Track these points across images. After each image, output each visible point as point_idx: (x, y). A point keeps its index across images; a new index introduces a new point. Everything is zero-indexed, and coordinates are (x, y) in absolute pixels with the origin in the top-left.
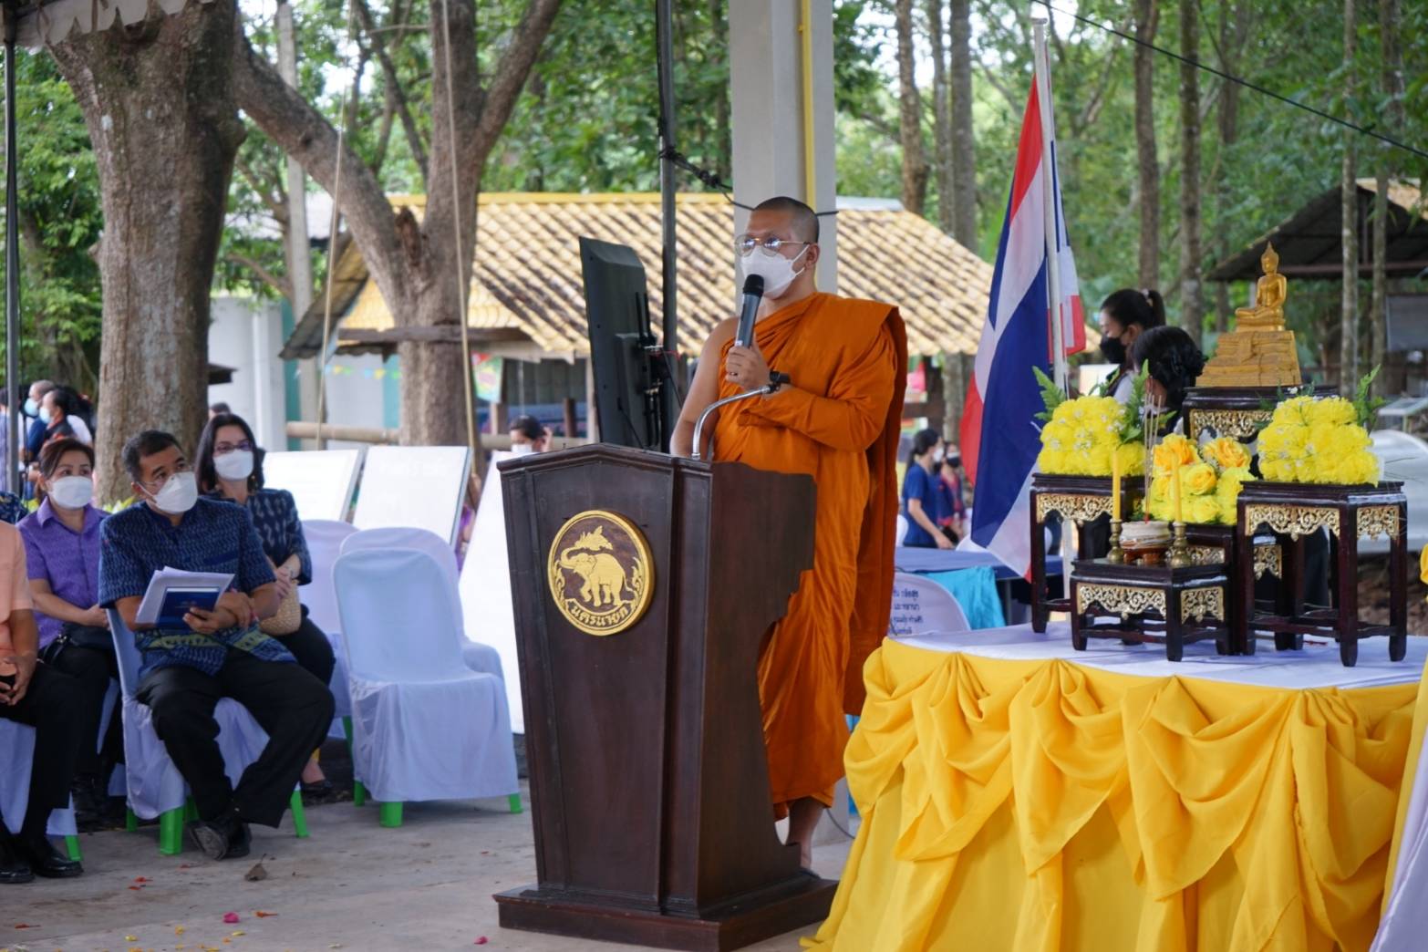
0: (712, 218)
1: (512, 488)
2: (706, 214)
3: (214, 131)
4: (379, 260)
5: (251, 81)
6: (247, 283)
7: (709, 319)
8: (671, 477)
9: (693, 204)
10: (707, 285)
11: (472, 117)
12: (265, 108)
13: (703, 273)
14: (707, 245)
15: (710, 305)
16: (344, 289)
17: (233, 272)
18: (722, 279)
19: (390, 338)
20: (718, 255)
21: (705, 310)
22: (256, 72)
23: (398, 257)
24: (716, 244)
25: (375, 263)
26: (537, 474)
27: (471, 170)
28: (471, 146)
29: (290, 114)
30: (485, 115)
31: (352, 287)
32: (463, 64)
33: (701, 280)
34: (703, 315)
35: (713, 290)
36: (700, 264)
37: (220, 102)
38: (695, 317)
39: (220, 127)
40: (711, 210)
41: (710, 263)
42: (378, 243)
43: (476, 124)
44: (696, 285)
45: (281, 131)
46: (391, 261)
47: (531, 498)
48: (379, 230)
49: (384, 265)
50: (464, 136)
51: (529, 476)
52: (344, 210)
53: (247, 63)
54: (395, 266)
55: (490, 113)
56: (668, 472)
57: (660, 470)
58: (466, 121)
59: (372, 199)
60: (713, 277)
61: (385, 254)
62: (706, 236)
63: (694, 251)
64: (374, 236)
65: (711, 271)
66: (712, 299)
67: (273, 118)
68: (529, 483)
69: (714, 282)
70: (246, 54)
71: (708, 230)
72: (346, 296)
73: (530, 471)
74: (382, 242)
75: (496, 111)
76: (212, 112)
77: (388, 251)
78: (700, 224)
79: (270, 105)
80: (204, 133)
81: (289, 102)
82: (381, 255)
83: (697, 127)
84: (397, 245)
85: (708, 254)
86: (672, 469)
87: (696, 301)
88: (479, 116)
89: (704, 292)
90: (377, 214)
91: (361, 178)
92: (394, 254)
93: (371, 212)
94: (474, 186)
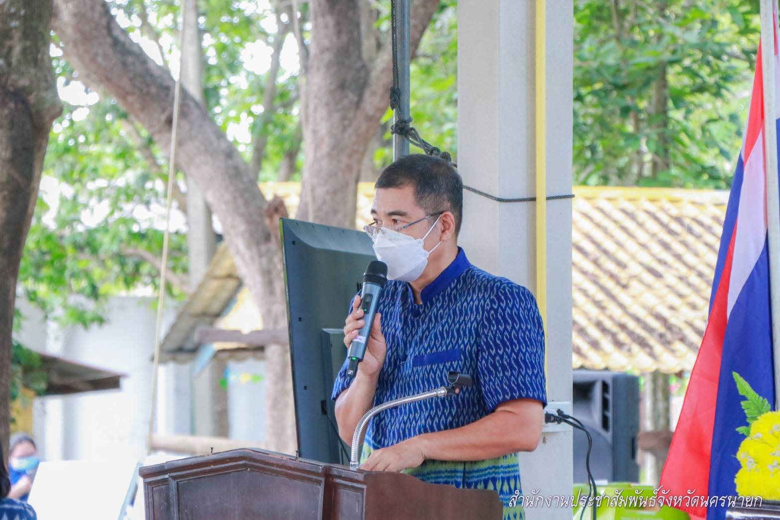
0: (632, 216)
1: (156, 497)
2: (624, 211)
3: (25, 102)
4: (247, 254)
5: (110, 52)
6: (147, 279)
7: (615, 329)
8: (321, 488)
9: (609, 199)
10: (616, 290)
11: (353, 97)
12: (125, 83)
13: (612, 276)
14: (619, 244)
15: (617, 312)
16: (222, 287)
17: (130, 268)
18: (635, 285)
19: (257, 342)
20: (633, 257)
21: (611, 318)
22: (116, 42)
23: (268, 251)
24: (631, 245)
25: (242, 257)
26: (182, 481)
27: (350, 156)
28: (350, 130)
29: (153, 90)
30: (367, 96)
31: (231, 284)
32: (344, 38)
33: (610, 284)
34: (608, 324)
35: (623, 296)
36: (611, 266)
37: (33, 71)
38: (599, 325)
39: (32, 99)
40: (630, 207)
41: (621, 265)
42: (247, 235)
43: (358, 105)
44: (603, 289)
45: (143, 109)
46: (261, 256)
47: (174, 509)
48: (249, 221)
49: (252, 259)
50: (344, 118)
51: (173, 483)
52: (211, 198)
53: (105, 32)
54: (264, 261)
55: (374, 94)
56: (319, 482)
57: (310, 480)
58: (346, 102)
59: (241, 186)
60: (624, 282)
61: (255, 250)
62: (621, 236)
63: (605, 252)
64: (242, 227)
65: (623, 275)
66: (621, 306)
67: (133, 94)
68: (173, 492)
69: (625, 287)
70: (104, 21)
71: (624, 229)
72: (224, 295)
73: (174, 478)
74: (251, 234)
75: (380, 91)
76: (24, 82)
77: (258, 244)
78: (615, 222)
79: (131, 80)
80: (12, 105)
81: (152, 76)
82: (249, 247)
83: (631, 114)
84: (267, 238)
85: (622, 256)
86: (323, 479)
87: (603, 308)
88: (360, 97)
89: (613, 297)
90: (247, 203)
91: (230, 163)
92: (264, 248)
93: (240, 202)
94: (354, 174)
